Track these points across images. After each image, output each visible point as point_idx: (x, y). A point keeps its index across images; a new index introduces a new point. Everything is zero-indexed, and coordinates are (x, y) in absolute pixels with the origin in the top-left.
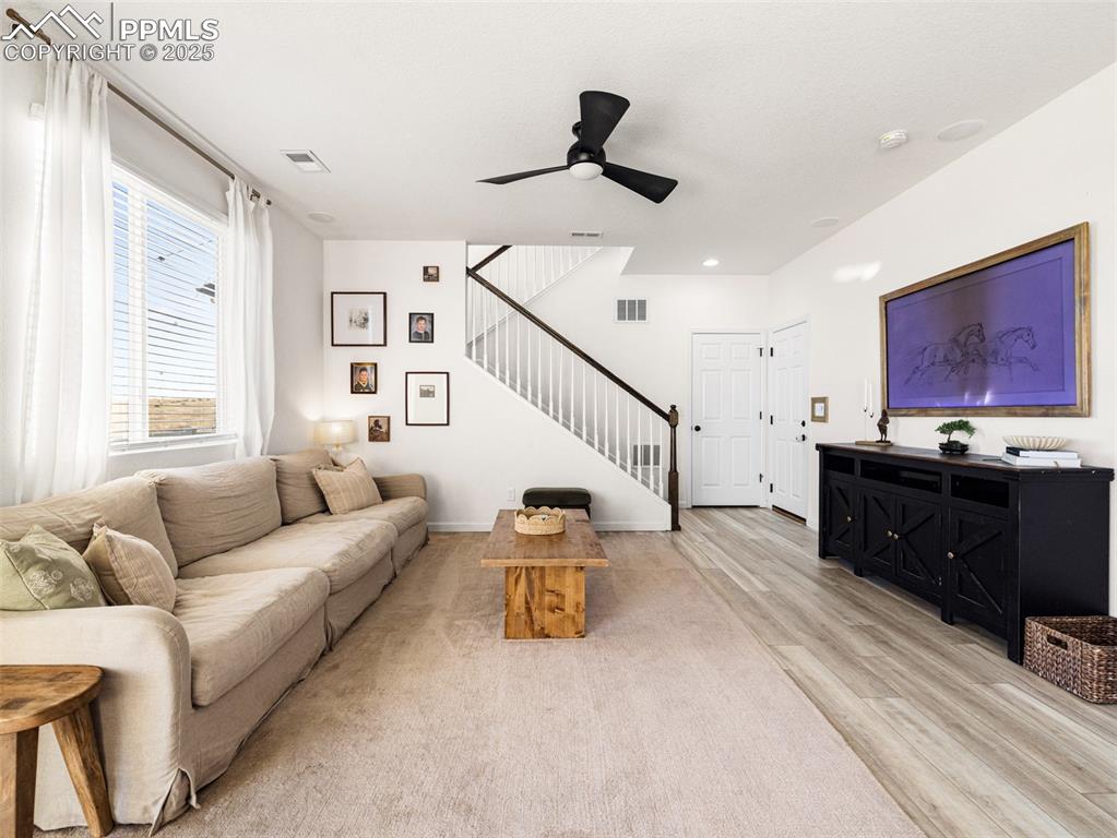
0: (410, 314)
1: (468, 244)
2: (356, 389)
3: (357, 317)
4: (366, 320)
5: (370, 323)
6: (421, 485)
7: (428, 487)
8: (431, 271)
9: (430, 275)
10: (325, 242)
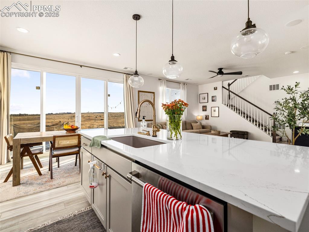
0: (212, 97)
1: (223, 82)
2: (203, 110)
3: (204, 98)
4: (205, 98)
5: (205, 99)
6: (210, 127)
7: (212, 128)
8: (215, 88)
9: (215, 89)
10: (199, 86)
